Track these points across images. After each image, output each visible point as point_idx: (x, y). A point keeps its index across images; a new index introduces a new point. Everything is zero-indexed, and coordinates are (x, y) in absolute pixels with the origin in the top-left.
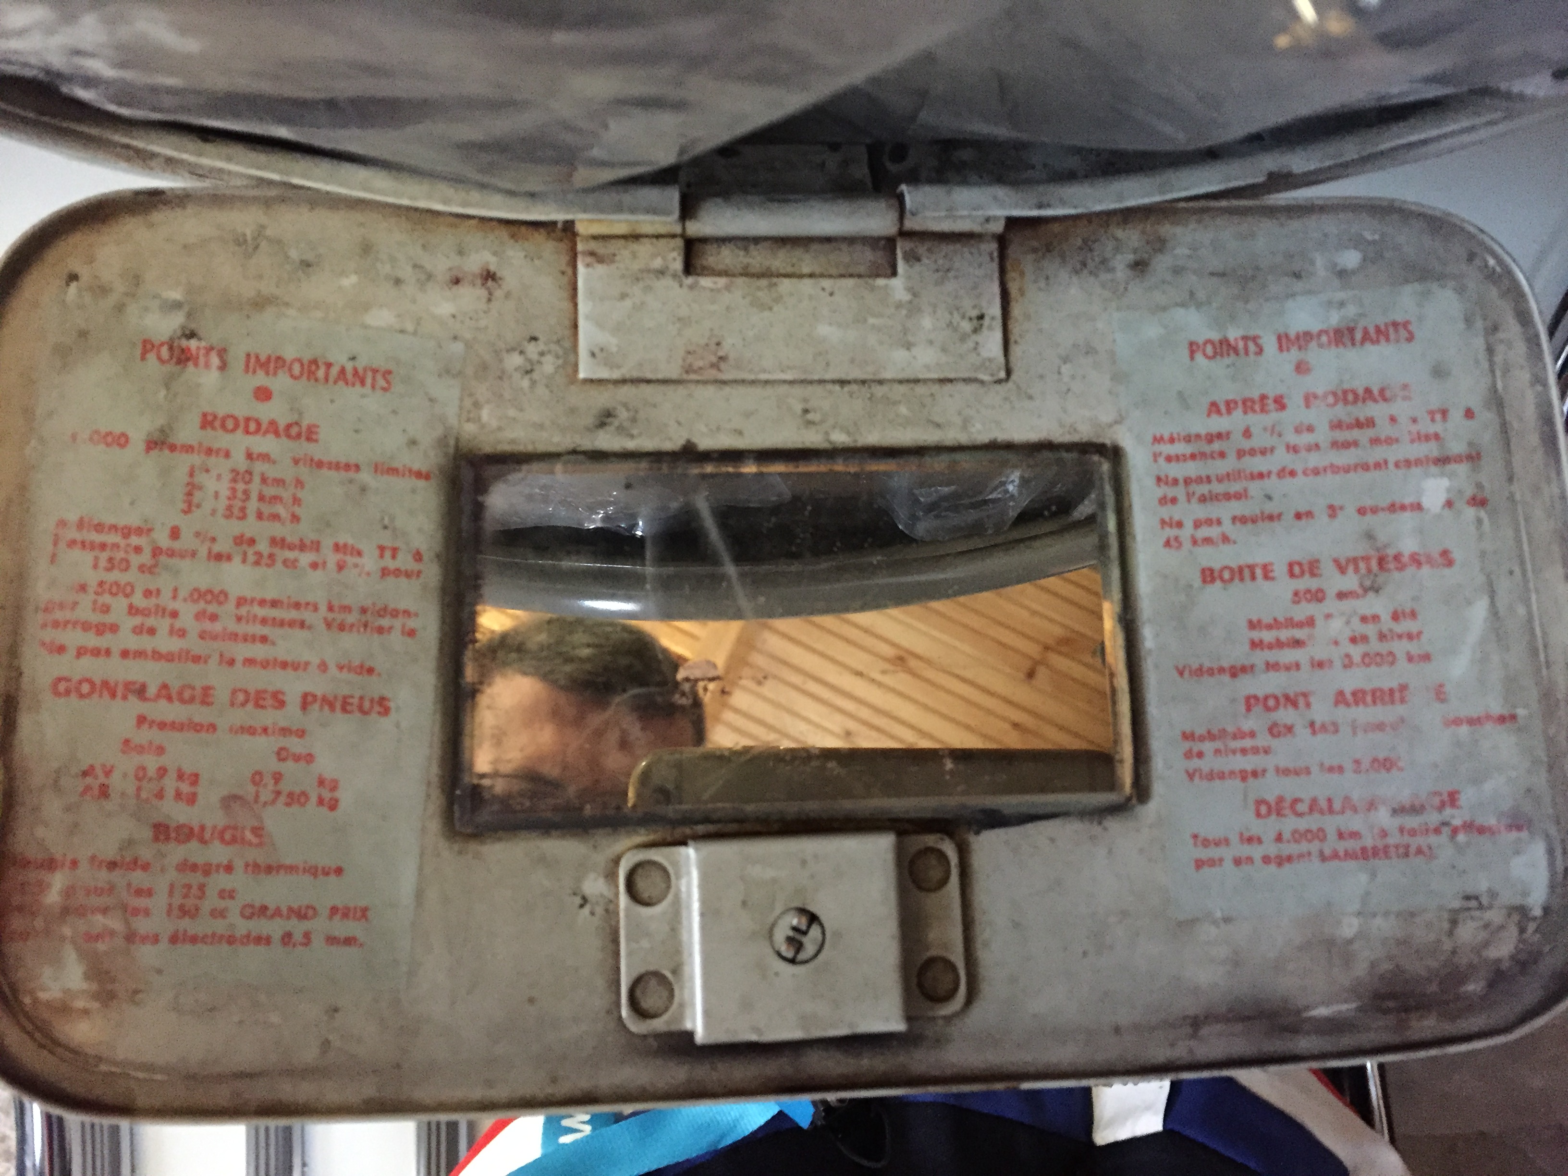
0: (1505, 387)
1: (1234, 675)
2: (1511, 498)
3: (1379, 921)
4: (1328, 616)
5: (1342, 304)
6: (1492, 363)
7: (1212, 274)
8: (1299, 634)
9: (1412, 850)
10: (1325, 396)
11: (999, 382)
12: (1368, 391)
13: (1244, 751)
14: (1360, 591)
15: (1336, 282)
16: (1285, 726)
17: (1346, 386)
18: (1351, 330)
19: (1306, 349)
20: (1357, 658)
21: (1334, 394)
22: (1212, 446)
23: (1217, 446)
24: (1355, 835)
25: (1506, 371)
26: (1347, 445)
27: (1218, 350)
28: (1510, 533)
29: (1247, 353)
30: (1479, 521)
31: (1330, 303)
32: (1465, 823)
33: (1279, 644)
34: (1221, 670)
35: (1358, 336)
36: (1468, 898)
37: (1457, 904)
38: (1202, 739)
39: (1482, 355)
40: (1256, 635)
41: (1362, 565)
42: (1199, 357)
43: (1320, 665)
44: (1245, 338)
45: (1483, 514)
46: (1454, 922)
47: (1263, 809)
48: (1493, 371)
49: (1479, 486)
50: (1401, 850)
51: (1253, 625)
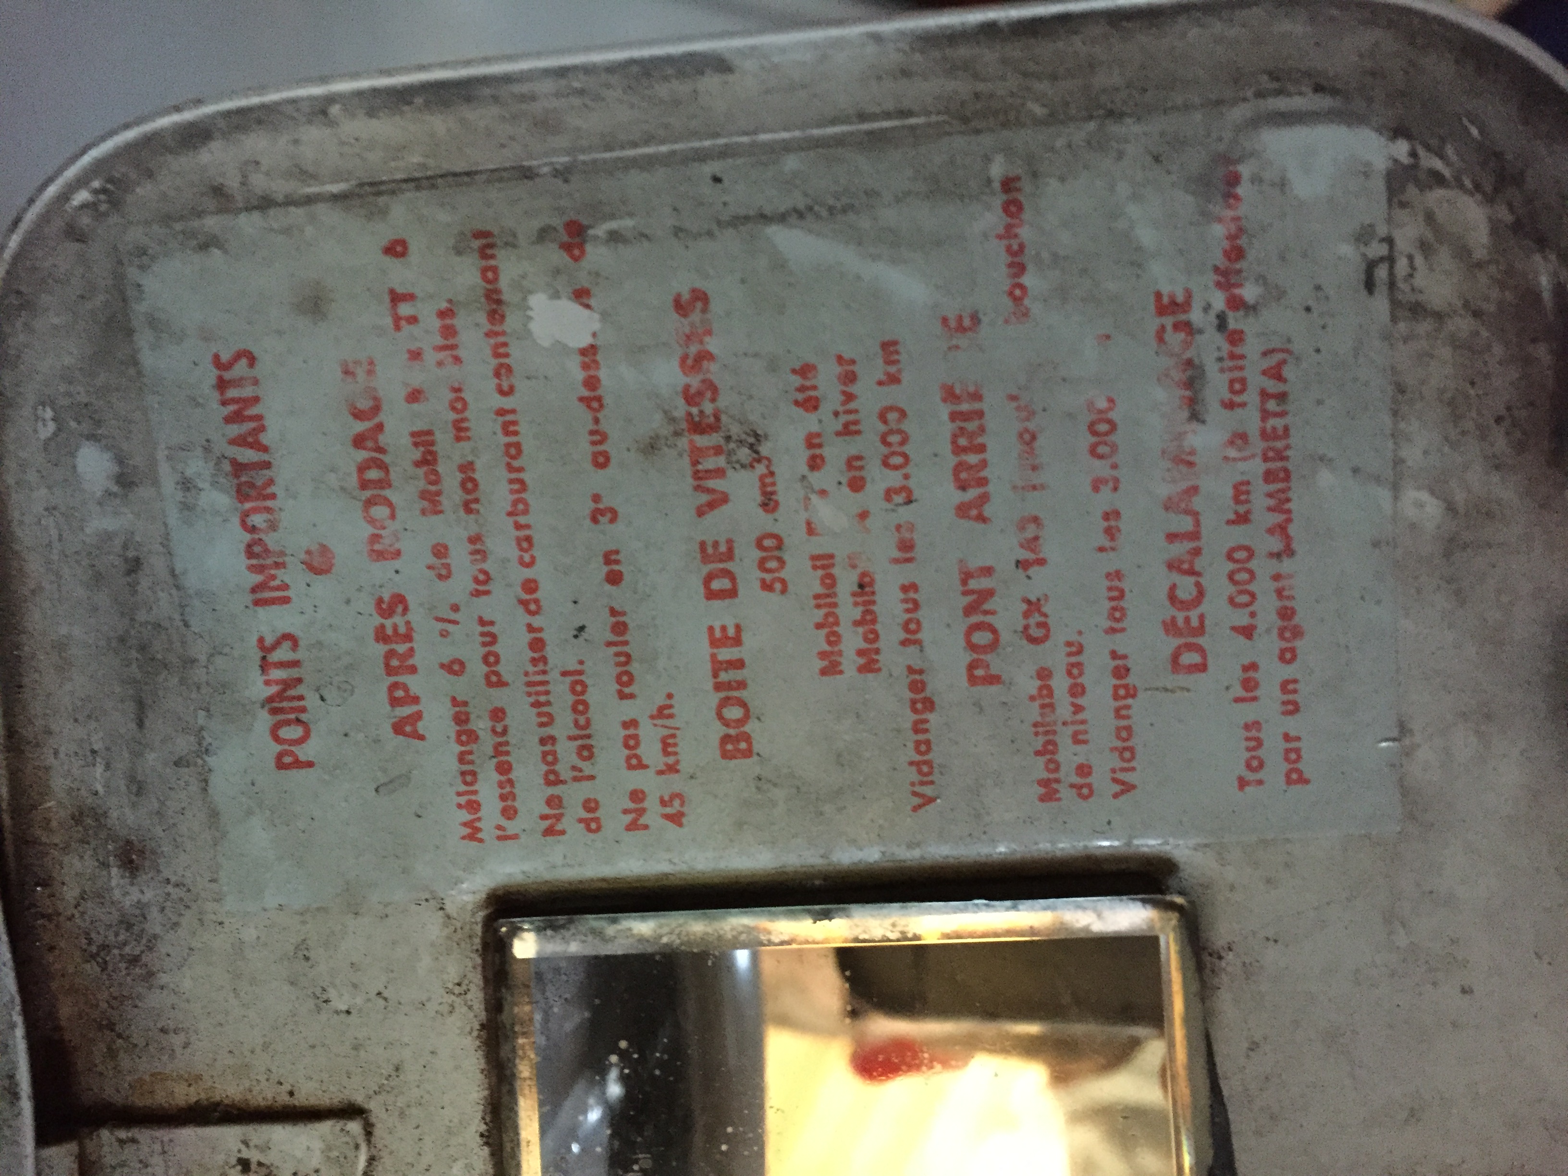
0: (337, 177)
1: (929, 704)
2: (563, 174)
3: (1413, 455)
4: (811, 530)
5: (186, 485)
6: (290, 202)
7: (141, 724)
8: (846, 582)
9: (1272, 386)
10: (372, 521)
11: (369, 1133)
12: (359, 442)
13: (1077, 690)
14: (761, 469)
15: (144, 492)
16: (1026, 615)
17: (353, 480)
18: (238, 468)
19: (282, 554)
20: (894, 479)
21: (369, 503)
22: (481, 733)
23: (481, 725)
24: (1241, 491)
25: (304, 175)
26: (469, 484)
27: (292, 716)
28: (636, 178)
29: (296, 664)
30: (615, 237)
31: (187, 507)
32: (1218, 285)
33: (868, 619)
34: (918, 727)
35: (248, 455)
36: (1370, 285)
37: (1380, 304)
38: (1054, 766)
39: (277, 218)
40: (850, 661)
41: (710, 463)
42: (304, 752)
43: (906, 546)
44: (265, 665)
45: (601, 230)
46: (1417, 310)
47: (1190, 658)
48: (309, 200)
49: (544, 234)
50: (1272, 405)
51: (831, 668)
